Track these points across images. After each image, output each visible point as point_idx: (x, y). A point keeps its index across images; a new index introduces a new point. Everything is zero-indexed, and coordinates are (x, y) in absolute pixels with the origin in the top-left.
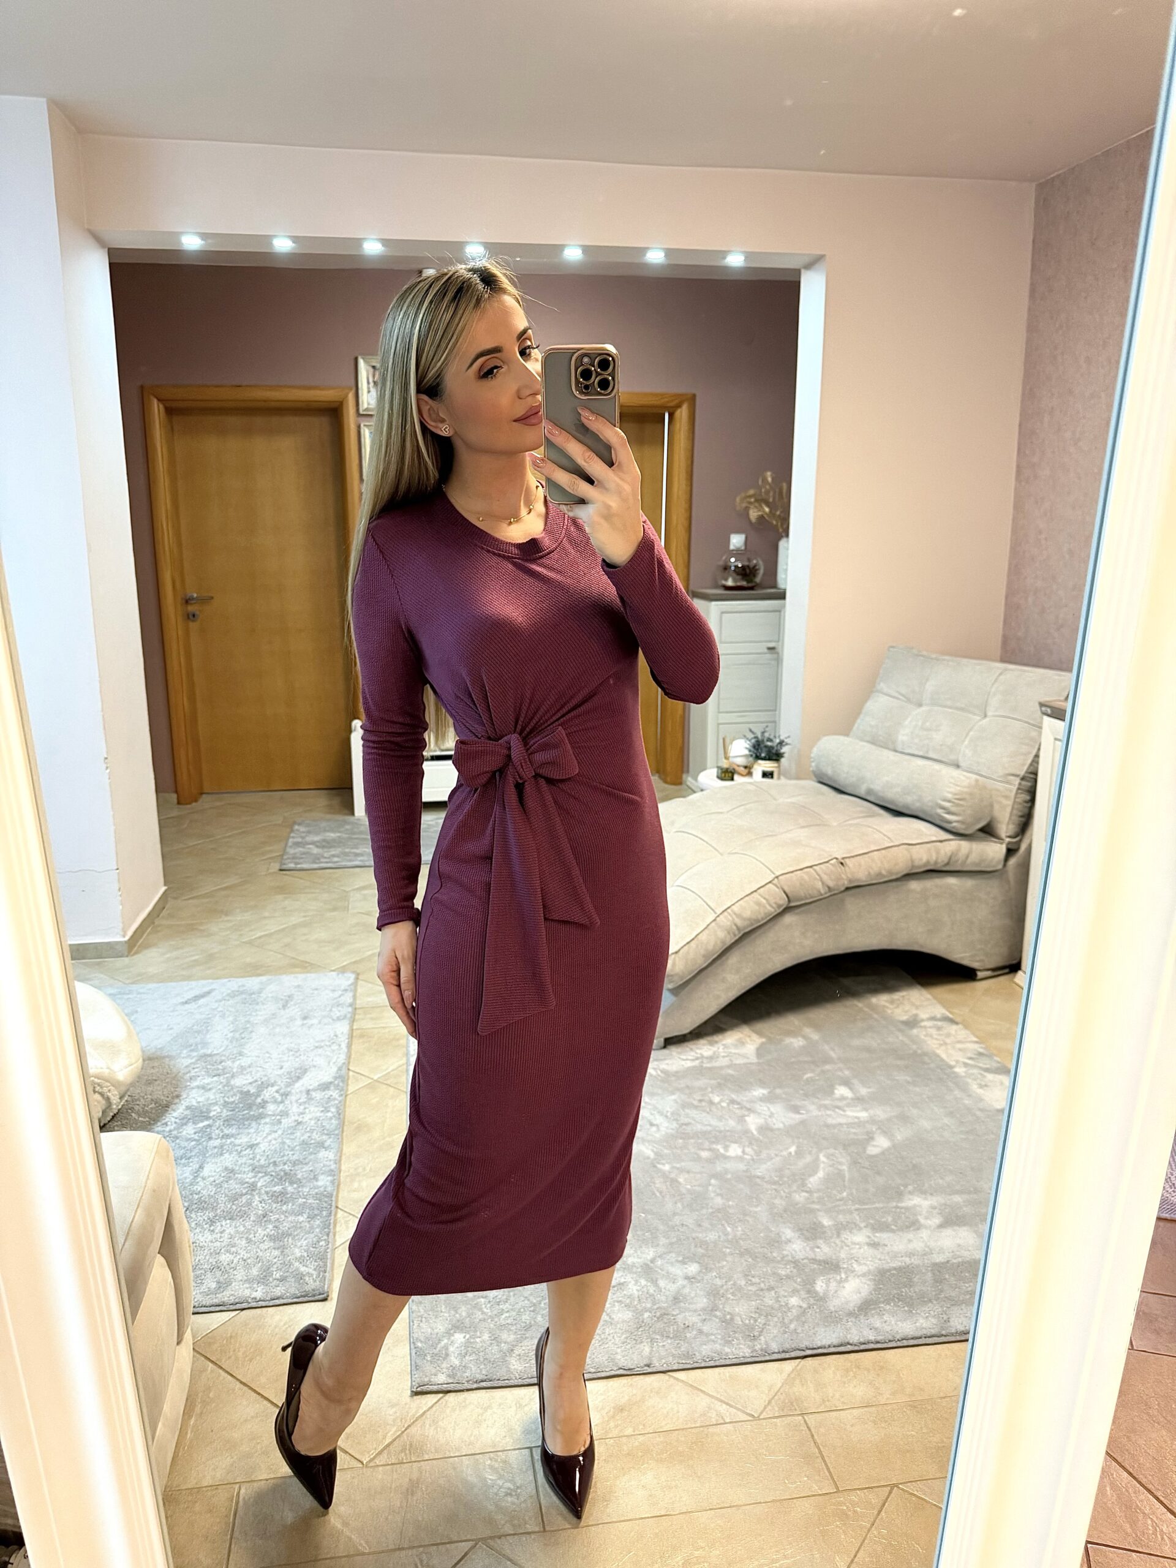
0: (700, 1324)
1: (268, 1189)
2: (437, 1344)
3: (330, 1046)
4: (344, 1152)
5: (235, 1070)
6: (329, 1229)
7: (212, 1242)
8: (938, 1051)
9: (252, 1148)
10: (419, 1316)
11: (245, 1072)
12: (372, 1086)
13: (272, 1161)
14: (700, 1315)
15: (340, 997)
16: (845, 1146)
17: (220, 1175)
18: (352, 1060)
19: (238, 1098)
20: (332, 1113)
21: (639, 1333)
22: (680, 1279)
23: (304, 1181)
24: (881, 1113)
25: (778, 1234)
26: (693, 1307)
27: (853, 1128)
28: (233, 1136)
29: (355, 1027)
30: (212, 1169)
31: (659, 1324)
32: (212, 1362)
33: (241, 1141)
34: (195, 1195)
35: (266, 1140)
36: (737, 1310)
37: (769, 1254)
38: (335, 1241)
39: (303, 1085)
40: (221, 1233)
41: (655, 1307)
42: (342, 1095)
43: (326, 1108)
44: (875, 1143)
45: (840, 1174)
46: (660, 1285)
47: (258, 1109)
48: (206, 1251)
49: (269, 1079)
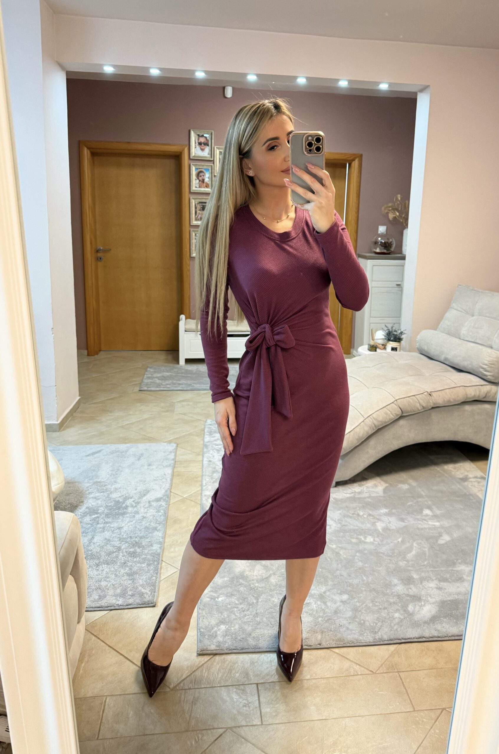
0: (347, 625)
1: (127, 550)
2: (211, 630)
3: (161, 480)
4: (167, 533)
5: (112, 490)
6: (158, 571)
7: (97, 575)
8: (478, 494)
9: (119, 529)
10: (202, 616)
11: (117, 491)
12: (183, 500)
13: (129, 536)
14: (347, 620)
15: (168, 455)
16: (427, 539)
17: (103, 542)
18: (173, 487)
19: (113, 504)
20: (162, 513)
21: (316, 628)
22: (338, 602)
23: (145, 547)
24: (446, 523)
25: (390, 582)
26: (344, 616)
27: (431, 530)
28: (110, 522)
29: (175, 471)
30: (98, 539)
31: (327, 624)
32: (95, 636)
33: (114, 525)
34: (89, 552)
35: (127, 525)
36: (367, 618)
37: (385, 591)
38: (160, 577)
39: (147, 499)
40: (102, 571)
41: (325, 615)
42: (167, 504)
43: (158, 510)
44: (442, 538)
45: (424, 553)
46: (328, 605)
47: (123, 509)
48: (94, 580)
49: (129, 495)
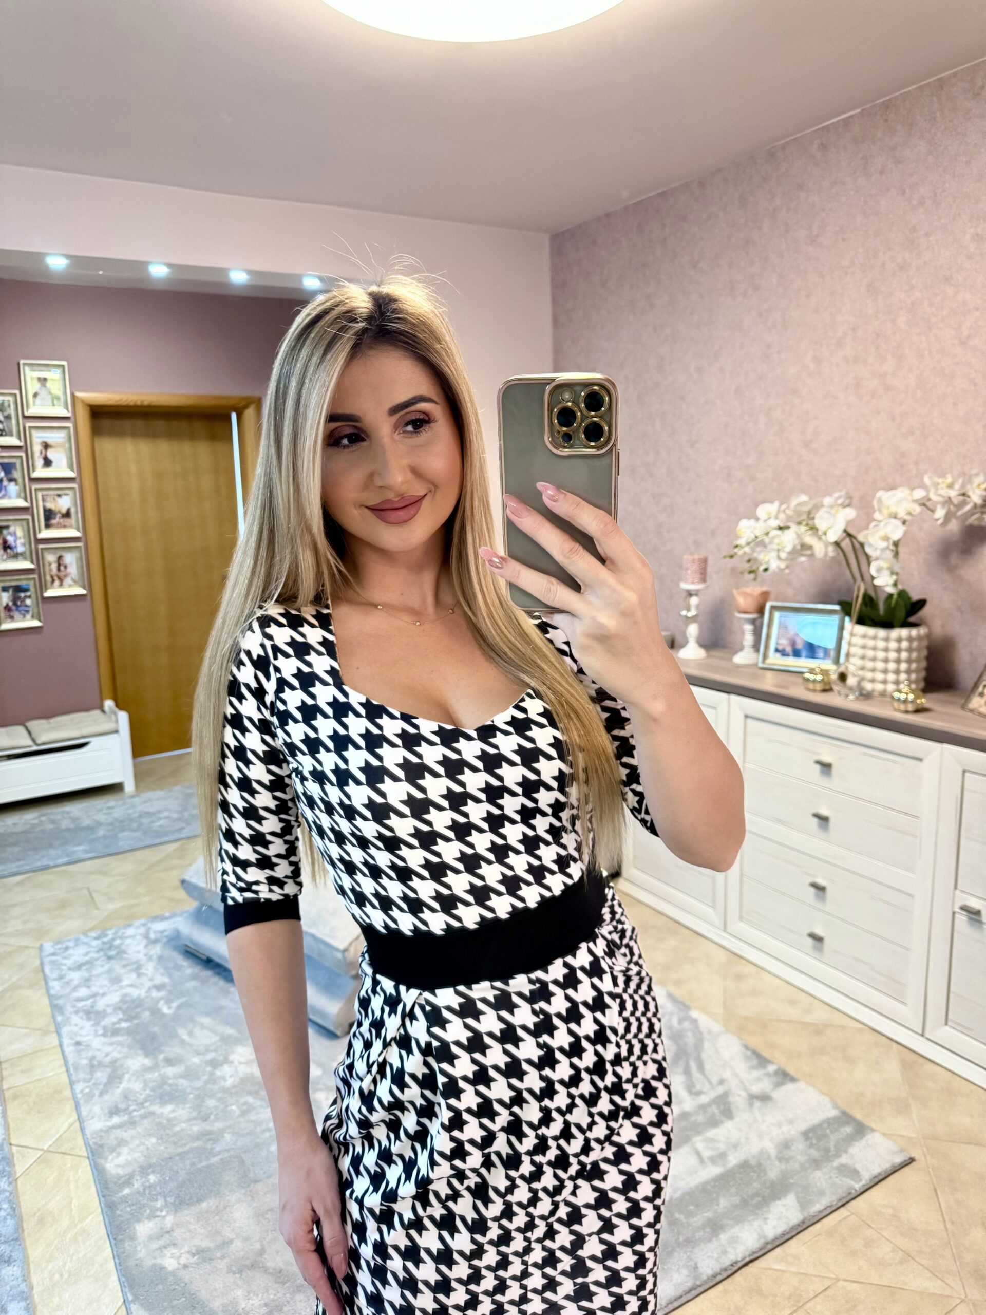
12: (46, 1158)
18: (11, 1131)
29: (5, 1088)
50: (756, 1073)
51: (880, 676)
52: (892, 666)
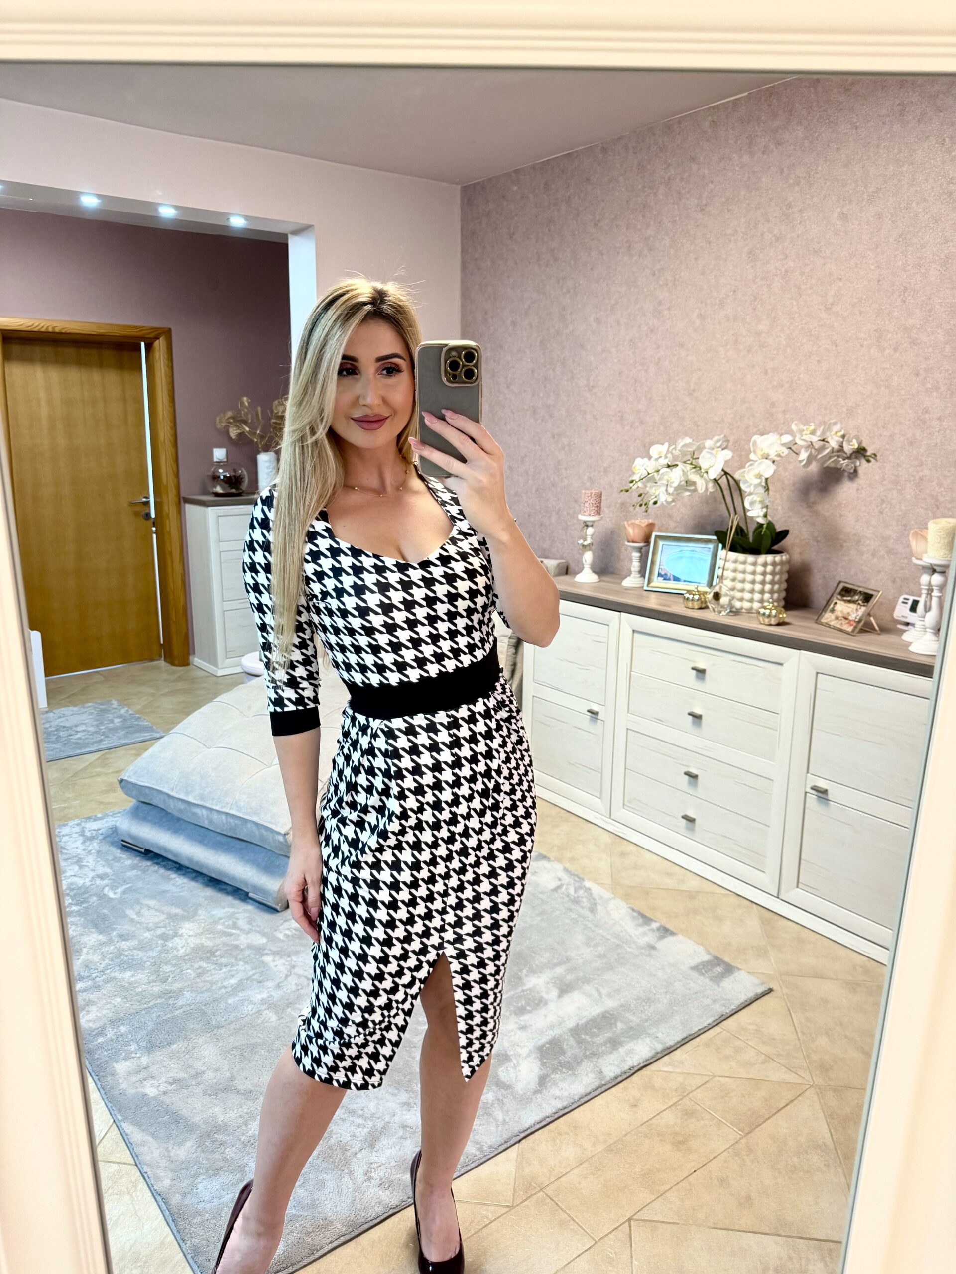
50: (641, 929)
51: (747, 596)
52: (758, 587)
